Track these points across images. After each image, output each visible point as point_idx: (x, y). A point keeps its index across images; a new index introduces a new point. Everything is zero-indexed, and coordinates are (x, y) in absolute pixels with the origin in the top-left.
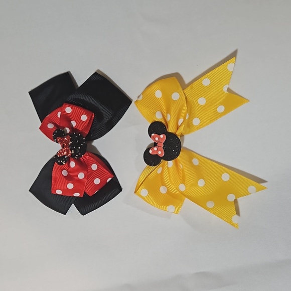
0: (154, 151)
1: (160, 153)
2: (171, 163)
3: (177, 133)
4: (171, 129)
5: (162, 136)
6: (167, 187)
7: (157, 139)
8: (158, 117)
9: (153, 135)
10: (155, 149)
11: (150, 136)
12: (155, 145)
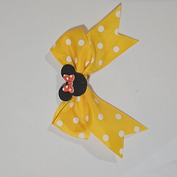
0: (66, 89)
1: (70, 90)
2: (79, 98)
3: (84, 74)
4: (78, 70)
5: (71, 76)
6: (78, 118)
7: (67, 79)
8: (69, 61)
9: (64, 75)
10: (67, 87)
11: (63, 76)
12: (67, 84)
